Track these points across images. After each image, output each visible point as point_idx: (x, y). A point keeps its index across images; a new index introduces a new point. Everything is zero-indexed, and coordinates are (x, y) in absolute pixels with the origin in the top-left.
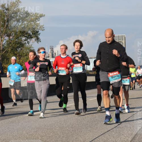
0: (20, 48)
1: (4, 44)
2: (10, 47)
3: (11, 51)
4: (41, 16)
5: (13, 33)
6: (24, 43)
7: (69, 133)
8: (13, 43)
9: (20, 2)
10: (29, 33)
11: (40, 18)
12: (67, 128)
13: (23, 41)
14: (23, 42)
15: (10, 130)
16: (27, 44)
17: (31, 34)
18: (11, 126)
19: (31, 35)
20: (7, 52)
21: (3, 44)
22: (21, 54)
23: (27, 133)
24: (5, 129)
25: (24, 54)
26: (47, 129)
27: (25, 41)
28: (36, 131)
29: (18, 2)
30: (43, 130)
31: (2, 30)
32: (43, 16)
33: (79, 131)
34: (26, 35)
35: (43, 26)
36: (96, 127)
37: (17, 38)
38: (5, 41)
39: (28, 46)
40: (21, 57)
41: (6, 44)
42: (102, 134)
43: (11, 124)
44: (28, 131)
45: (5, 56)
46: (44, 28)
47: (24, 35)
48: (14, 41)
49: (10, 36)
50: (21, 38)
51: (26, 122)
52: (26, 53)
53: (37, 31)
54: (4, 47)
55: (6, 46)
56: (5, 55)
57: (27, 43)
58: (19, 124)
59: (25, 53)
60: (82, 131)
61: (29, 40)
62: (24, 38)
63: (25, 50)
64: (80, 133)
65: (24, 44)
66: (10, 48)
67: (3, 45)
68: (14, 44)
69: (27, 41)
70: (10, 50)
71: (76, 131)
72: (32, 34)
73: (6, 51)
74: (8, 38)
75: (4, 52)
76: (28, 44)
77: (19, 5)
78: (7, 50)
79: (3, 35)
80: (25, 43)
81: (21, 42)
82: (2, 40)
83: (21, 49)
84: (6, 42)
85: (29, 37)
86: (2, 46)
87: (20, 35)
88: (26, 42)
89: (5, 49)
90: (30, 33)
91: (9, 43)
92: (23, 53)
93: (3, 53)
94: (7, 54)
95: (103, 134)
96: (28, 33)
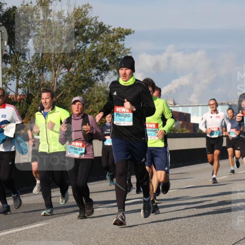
0: (87, 88)
1: (60, 81)
2: (70, 86)
3: (71, 93)
4: (128, 32)
5: (76, 61)
6: (95, 79)
7: (173, 241)
8: (76, 81)
9: (90, 8)
10: (104, 61)
11: (125, 36)
12: (171, 233)
13: (94, 77)
14: (92, 78)
15: (67, 237)
16: (101, 82)
17: (108, 63)
18: (68, 228)
19: (108, 65)
20: (65, 95)
21: (58, 81)
22: (88, 100)
23: (98, 243)
24: (58, 234)
25: (95, 98)
26: (134, 235)
27: (97, 75)
28: (113, 237)
29: (87, 7)
30: (127, 237)
31: (56, 56)
32: (131, 33)
33: (193, 238)
34: (98, 66)
35: (129, 50)
36: (223, 229)
37: (84, 70)
38: (61, 77)
39: (102, 84)
40: (90, 104)
41: (63, 81)
42: (234, 242)
43: (69, 225)
44: (99, 237)
45: (61, 103)
46: (131, 53)
47: (96, 65)
48: (77, 76)
49: (71, 68)
50: (90, 71)
51: (97, 221)
52: (98, 97)
53: (118, 59)
54: (60, 87)
55: (63, 85)
56: (61, 101)
57: (100, 79)
58: (83, 225)
59: (95, 96)
60: (197, 238)
61: (103, 74)
62: (95, 71)
63: (95, 92)
64: (194, 242)
65: (95, 81)
66: (70, 88)
67: (57, 84)
68: (78, 82)
69: (100, 75)
70: (69, 92)
71: (187, 237)
72: (110, 62)
73: (62, 94)
74: (67, 70)
75: (59, 95)
76: (103, 80)
77: (88, 13)
78: (65, 93)
79: (59, 65)
80: (97, 79)
81: (89, 78)
82: (55, 75)
83: (90, 91)
84: (63, 77)
85: (105, 68)
86: (55, 84)
87: (89, 65)
88: (99, 77)
89: (61, 91)
90: (106, 62)
91: (69, 79)
92: (92, 96)
93: (57, 97)
94: (64, 100)
95: (236, 243)
96: (102, 61)
